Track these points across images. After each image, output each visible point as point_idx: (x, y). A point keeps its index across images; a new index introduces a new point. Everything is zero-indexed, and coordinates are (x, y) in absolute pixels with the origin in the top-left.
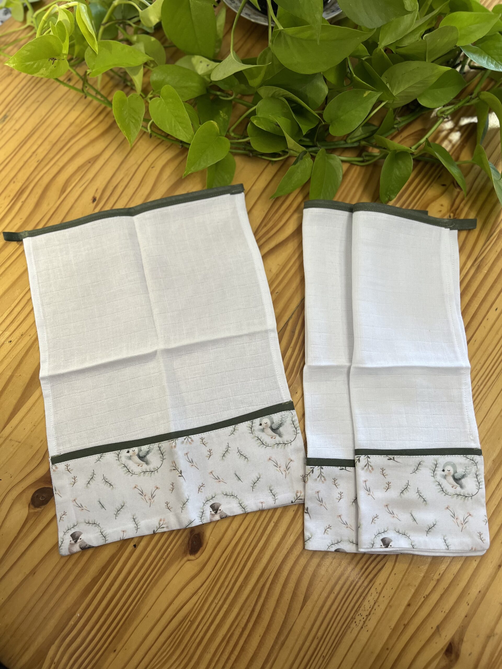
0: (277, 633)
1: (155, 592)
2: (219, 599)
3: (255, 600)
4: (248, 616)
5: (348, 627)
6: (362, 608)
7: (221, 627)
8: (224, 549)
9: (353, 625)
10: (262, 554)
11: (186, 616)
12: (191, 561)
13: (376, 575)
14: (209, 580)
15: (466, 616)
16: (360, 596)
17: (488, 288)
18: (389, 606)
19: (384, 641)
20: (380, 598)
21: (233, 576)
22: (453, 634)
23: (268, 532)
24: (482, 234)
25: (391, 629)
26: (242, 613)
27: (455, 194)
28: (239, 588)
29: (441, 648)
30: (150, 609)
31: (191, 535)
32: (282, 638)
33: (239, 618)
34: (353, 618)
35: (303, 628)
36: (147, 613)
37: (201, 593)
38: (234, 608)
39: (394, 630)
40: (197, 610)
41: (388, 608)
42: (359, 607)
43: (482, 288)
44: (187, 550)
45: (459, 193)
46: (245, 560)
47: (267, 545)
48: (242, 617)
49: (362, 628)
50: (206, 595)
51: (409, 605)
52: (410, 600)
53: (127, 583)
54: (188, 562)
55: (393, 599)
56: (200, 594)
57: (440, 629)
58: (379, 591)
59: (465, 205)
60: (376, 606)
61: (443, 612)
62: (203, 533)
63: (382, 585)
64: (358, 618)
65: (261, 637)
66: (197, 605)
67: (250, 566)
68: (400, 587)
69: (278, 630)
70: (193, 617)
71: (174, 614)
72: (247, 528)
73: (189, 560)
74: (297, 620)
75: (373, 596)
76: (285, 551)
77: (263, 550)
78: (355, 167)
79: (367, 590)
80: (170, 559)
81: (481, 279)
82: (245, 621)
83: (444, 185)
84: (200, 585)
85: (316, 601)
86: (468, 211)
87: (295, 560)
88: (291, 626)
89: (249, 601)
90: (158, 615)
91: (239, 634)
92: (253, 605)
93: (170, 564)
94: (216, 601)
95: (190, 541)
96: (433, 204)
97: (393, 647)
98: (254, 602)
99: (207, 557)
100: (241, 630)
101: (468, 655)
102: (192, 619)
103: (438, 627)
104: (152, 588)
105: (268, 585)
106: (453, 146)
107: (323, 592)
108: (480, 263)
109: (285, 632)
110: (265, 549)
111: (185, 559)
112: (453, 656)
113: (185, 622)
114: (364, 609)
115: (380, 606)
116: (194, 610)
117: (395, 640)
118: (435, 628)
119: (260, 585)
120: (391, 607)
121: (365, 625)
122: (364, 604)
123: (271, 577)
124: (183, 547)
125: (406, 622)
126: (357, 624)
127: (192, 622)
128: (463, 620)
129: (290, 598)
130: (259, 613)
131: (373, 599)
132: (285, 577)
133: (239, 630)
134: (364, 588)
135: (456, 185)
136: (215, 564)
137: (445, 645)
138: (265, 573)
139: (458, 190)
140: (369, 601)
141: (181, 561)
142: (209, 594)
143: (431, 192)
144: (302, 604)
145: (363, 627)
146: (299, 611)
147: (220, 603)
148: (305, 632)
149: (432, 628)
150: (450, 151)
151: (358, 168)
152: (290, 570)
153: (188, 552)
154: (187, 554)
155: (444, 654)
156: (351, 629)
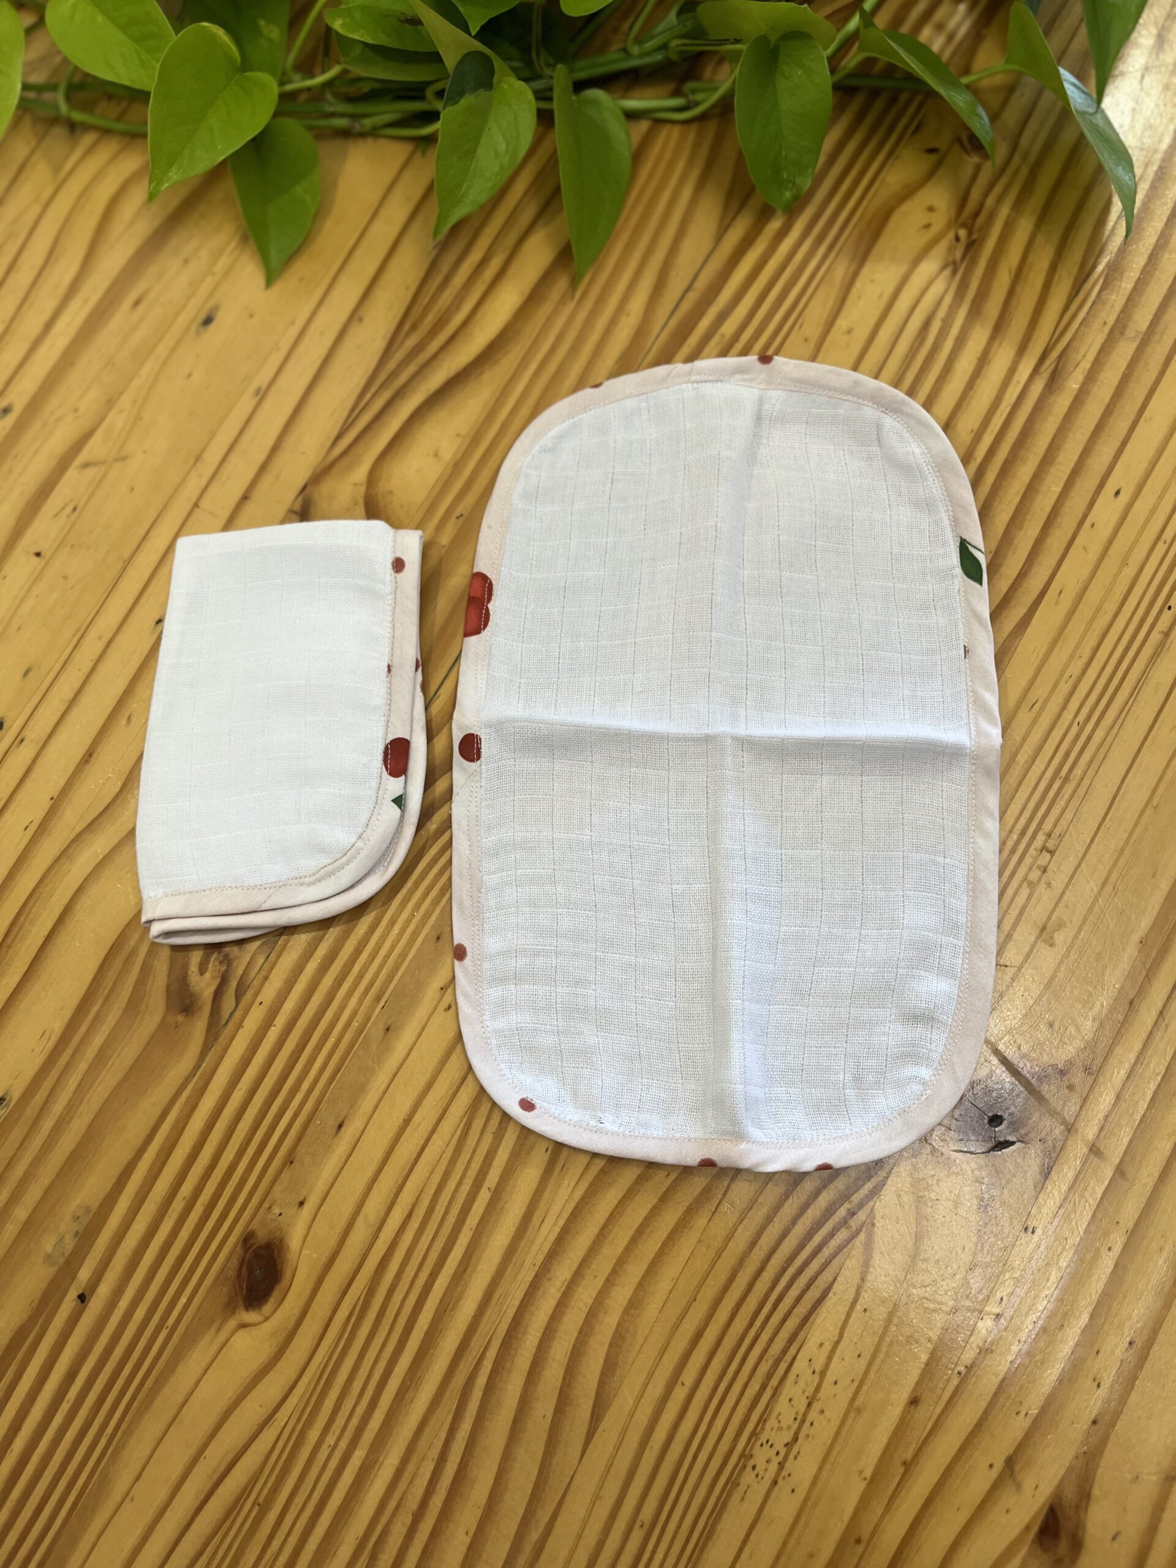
0: (518, 1519)
1: (150, 1427)
2: (338, 1432)
3: (446, 1428)
4: (428, 1476)
5: (733, 1483)
6: (772, 1422)
7: (350, 1515)
8: (346, 1283)
9: (748, 1477)
10: (459, 1289)
11: (243, 1491)
12: (247, 1329)
13: (805, 1320)
14: (305, 1379)
15: (1094, 1422)
16: (764, 1387)
17: (1088, 435)
18: (853, 1409)
19: (847, 1517)
20: (825, 1385)
21: (376, 1362)
22: (1059, 1478)
23: (472, 1220)
24: (1056, 277)
25: (865, 1479)
26: (411, 1468)
27: (969, 171)
28: (397, 1394)
29: (1022, 1526)
30: (138, 1478)
31: (246, 1251)
32: (535, 1535)
33: (402, 1486)
34: (746, 1456)
35: (597, 1497)
36: (131, 1489)
37: (285, 1421)
38: (385, 1458)
39: (875, 1480)
40: (277, 1471)
41: (852, 1415)
42: (763, 1420)
43: (1071, 435)
44: (236, 1295)
45: (978, 168)
46: (410, 1310)
47: (474, 1260)
48: (411, 1481)
49: (775, 1483)
50: (300, 1426)
51: (914, 1401)
52: (918, 1384)
53: (65, 1407)
54: (241, 1333)
55: (865, 1388)
56: (283, 1424)
57: (1017, 1468)
58: (818, 1366)
59: (1000, 200)
60: (813, 1415)
61: (1023, 1414)
62: (282, 1240)
63: (828, 1347)
64: (760, 1456)
65: (471, 1534)
66: (274, 1457)
67: (426, 1328)
68: (884, 1348)
69: (521, 1511)
70: (265, 1492)
71: (208, 1487)
72: (410, 1215)
73: (243, 1326)
74: (576, 1476)
75: (802, 1383)
76: (527, 1275)
77: (461, 1275)
78: (665, 130)
79: (783, 1366)
80: (187, 1328)
81: (1065, 409)
82: (418, 1491)
83: (931, 151)
84: (279, 1396)
85: (632, 1414)
86: (1009, 217)
87: (558, 1295)
88: (560, 1495)
89: (428, 1430)
90: (163, 1494)
91: (404, 1530)
92: (439, 1443)
93: (189, 1341)
94: (330, 1440)
95: (244, 1269)
96: (904, 208)
97: (874, 1533)
98: (443, 1435)
99: (297, 1311)
100: (408, 1520)
101: (1110, 1537)
102: (261, 1500)
103: (1010, 1462)
104: (140, 1414)
105: (481, 1380)
106: (951, 37)
107: (650, 1386)
108: (1058, 363)
109: (543, 1517)
110: (469, 1271)
111: (232, 1323)
112: (1063, 1547)
113: (241, 1508)
114: (776, 1425)
115: (827, 1412)
116: (267, 1471)
117: (880, 1511)
118: (999, 1465)
119: (459, 1379)
120: (859, 1411)
121: (784, 1473)
122: (777, 1410)
123: (492, 1353)
124: (225, 1289)
125: (908, 1455)
126: (761, 1474)
127: (264, 1507)
128: (1088, 1434)
129: (552, 1411)
130: (461, 1462)
131: (804, 1392)
132: (534, 1351)
133: (404, 1520)
134: (770, 1362)
135: (968, 146)
136: (321, 1330)
137: (1034, 1518)
138: (472, 1344)
139: (975, 159)
140: (790, 1400)
141: (219, 1330)
142: (309, 1423)
143: (896, 177)
144: (590, 1427)
145: (780, 1481)
146: (580, 1448)
147: (343, 1444)
148: (603, 1510)
149: (991, 1466)
150: (942, 50)
151: (676, 131)
152: (546, 1329)
153: (241, 1303)
154: (235, 1308)
155: (1033, 1542)
156: (741, 1489)
